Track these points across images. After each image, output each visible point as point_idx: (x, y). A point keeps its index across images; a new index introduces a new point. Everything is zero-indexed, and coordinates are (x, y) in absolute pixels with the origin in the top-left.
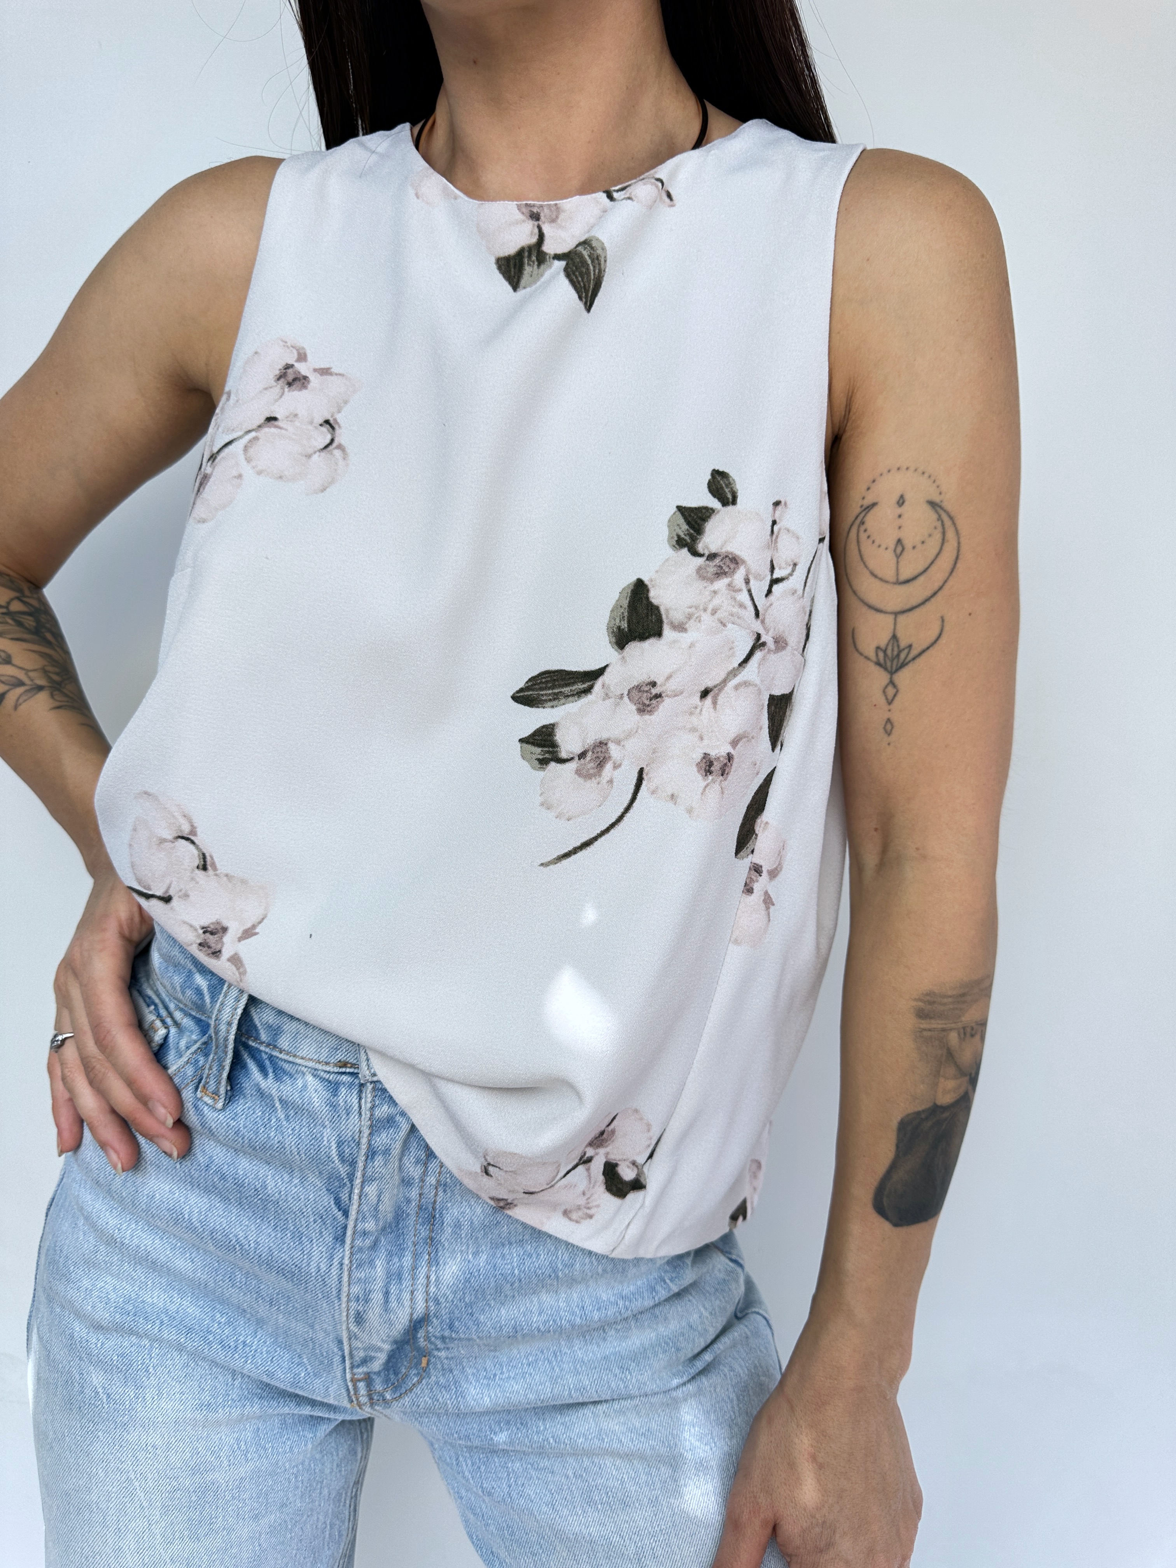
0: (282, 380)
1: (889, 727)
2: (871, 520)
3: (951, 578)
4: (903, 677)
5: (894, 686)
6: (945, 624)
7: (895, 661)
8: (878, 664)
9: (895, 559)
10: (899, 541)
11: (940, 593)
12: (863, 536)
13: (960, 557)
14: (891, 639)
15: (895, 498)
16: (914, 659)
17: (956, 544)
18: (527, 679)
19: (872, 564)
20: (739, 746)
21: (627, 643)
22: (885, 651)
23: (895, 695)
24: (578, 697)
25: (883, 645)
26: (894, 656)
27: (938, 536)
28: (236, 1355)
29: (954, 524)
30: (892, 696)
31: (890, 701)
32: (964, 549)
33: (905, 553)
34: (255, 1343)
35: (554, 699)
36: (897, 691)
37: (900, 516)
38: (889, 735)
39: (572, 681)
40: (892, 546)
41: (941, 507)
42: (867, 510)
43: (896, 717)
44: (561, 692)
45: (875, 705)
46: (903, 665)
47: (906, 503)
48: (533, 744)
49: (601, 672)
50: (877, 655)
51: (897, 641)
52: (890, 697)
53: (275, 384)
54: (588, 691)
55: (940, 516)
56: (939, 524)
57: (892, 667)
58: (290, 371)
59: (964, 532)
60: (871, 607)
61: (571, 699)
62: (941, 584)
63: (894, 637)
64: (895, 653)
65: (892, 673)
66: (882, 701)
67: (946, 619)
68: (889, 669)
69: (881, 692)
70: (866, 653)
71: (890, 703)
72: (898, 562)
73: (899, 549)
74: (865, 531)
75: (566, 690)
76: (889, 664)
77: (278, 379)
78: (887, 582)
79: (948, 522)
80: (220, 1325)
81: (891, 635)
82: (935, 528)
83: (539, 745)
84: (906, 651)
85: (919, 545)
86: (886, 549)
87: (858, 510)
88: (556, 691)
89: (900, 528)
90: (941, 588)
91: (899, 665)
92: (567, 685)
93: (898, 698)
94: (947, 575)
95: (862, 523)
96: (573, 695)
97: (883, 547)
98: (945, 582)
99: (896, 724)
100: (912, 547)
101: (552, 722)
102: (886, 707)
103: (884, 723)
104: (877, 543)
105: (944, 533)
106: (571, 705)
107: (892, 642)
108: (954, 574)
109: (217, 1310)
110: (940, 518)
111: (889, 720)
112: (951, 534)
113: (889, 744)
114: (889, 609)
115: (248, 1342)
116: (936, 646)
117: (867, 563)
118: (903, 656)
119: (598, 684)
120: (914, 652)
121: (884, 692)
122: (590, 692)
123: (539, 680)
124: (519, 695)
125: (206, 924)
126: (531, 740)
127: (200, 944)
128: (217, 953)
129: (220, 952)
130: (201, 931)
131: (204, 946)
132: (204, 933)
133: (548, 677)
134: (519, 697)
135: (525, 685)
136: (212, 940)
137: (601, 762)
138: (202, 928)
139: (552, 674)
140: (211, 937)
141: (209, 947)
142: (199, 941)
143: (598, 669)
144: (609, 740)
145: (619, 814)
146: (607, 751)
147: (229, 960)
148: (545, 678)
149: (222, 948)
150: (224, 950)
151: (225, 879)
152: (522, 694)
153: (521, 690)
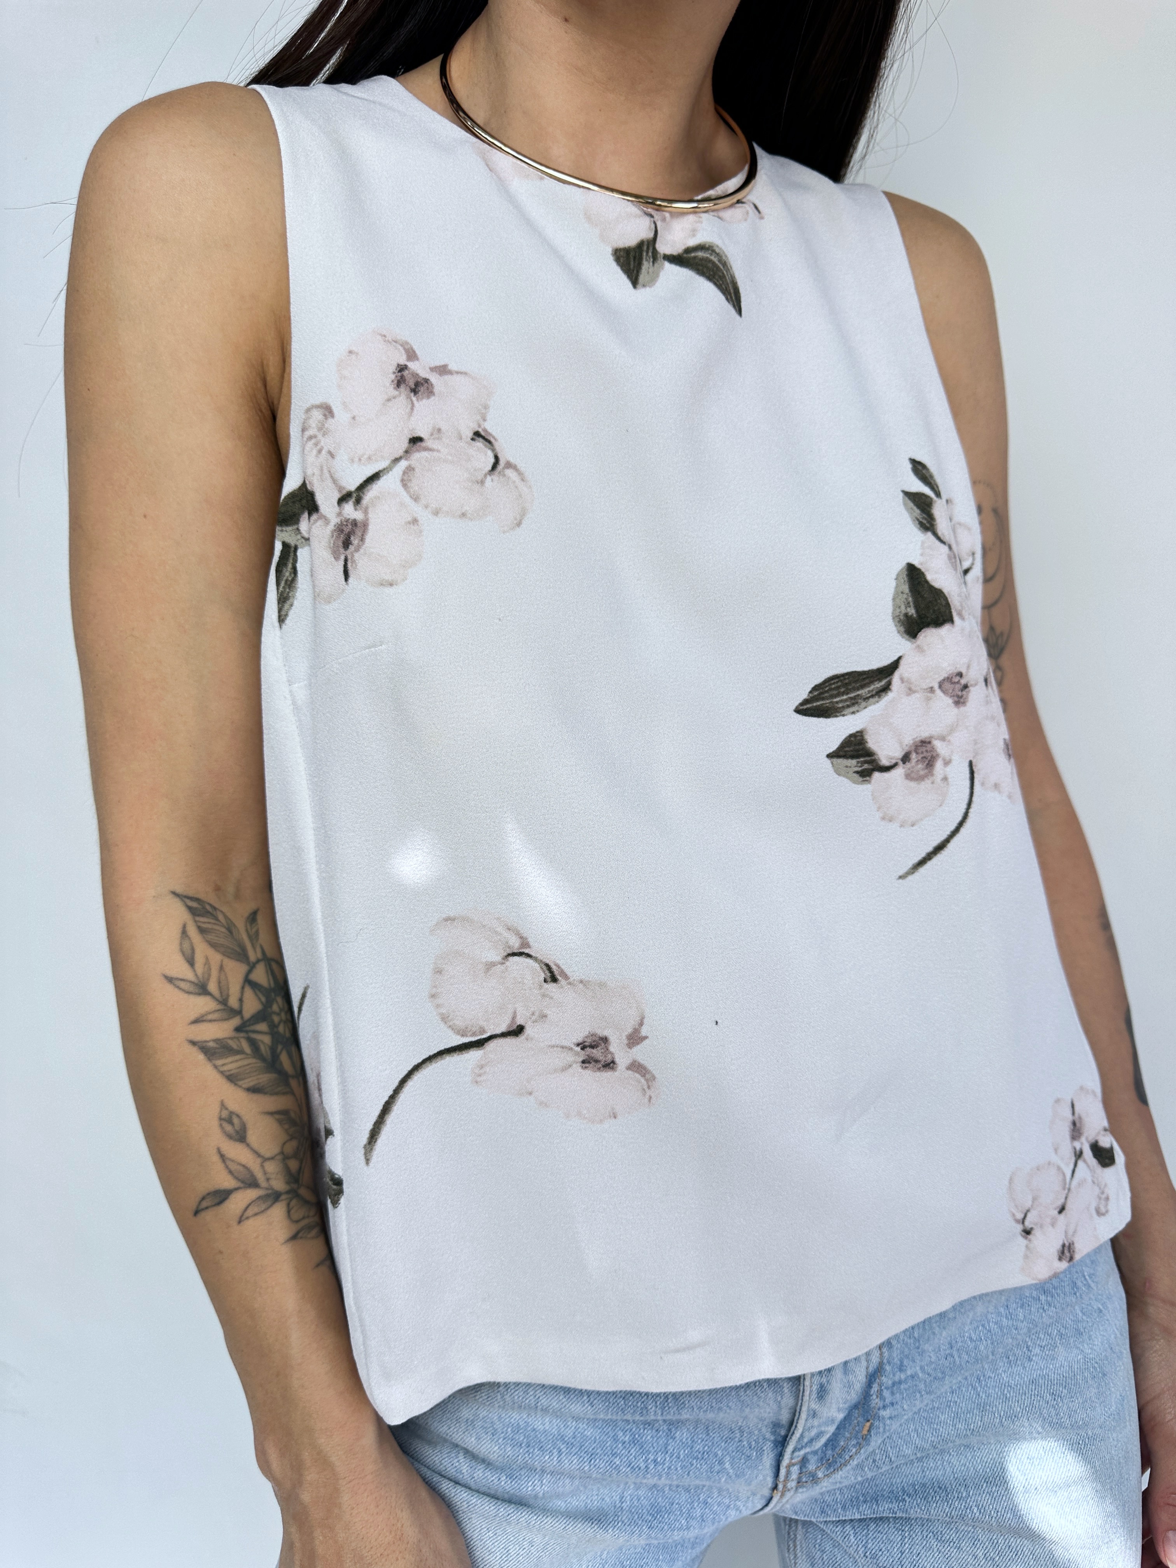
0: (403, 386)
4: (1004, 660)
5: (1000, 669)
7: (996, 648)
11: (1006, 586)
14: (989, 630)
16: (1006, 643)
18: (809, 690)
21: (920, 630)
23: (1002, 677)
24: (879, 697)
26: (994, 644)
30: (1000, 678)
35: (853, 704)
36: (1003, 673)
39: (867, 681)
41: (998, 513)
43: (1006, 695)
44: (858, 695)
46: (1002, 650)
47: (982, 512)
48: (845, 757)
49: (894, 666)
51: (994, 631)
53: (397, 393)
54: (886, 689)
57: (995, 653)
58: (406, 374)
61: (871, 700)
62: (1005, 578)
63: (991, 628)
64: (995, 641)
65: (996, 658)
68: (994, 655)
75: (863, 692)
76: (992, 651)
77: (398, 386)
80: (625, 1445)
81: (989, 626)
83: (852, 757)
84: (1001, 638)
85: (992, 547)
88: (852, 695)
90: (1005, 582)
91: (999, 650)
92: (862, 687)
93: (1004, 679)
96: (872, 696)
99: (1007, 701)
100: (989, 549)
101: (858, 729)
106: (874, 706)
107: (990, 632)
109: (618, 1428)
118: (1000, 642)
119: (896, 678)
120: (1005, 638)
122: (890, 690)
123: (827, 686)
124: (805, 707)
125: (580, 1040)
126: (841, 753)
127: (583, 1062)
128: (610, 1065)
129: (613, 1062)
130: (578, 1049)
131: (589, 1063)
132: (583, 1049)
133: (837, 682)
134: (806, 709)
135: (809, 695)
136: (596, 1053)
137: (930, 762)
138: (578, 1045)
139: (842, 678)
140: (594, 1051)
141: (597, 1061)
142: (581, 1059)
143: (892, 663)
144: (931, 737)
145: (963, 811)
146: (933, 749)
147: (628, 1068)
148: (834, 683)
149: (613, 1058)
150: (617, 1060)
151: (581, 986)
152: (809, 706)
153: (805, 702)
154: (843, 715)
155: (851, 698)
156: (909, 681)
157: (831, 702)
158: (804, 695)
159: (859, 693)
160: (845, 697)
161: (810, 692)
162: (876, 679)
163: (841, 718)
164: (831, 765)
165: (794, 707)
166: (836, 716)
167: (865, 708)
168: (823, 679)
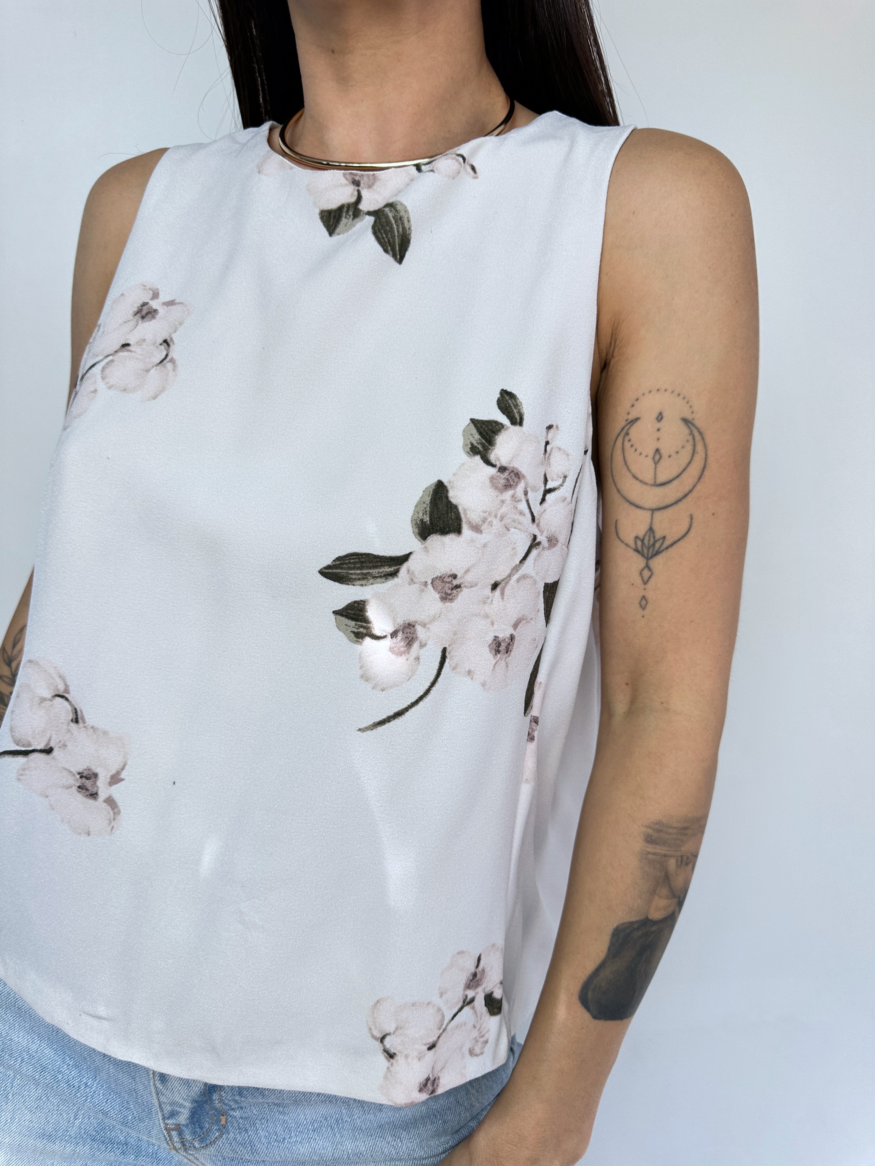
0: (139, 315)
1: (644, 602)
2: (635, 432)
3: (699, 483)
4: (657, 563)
5: (650, 569)
6: (694, 520)
7: (651, 549)
8: (636, 550)
9: (653, 465)
10: (657, 451)
11: (689, 496)
12: (627, 445)
13: (707, 466)
14: (648, 531)
15: (655, 414)
16: (667, 548)
17: (704, 456)
19: (634, 468)
20: (519, 628)
21: (428, 535)
22: (642, 541)
23: (650, 577)
24: (386, 579)
25: (641, 534)
26: (650, 545)
27: (689, 447)
28: (78, 1094)
29: (703, 439)
30: (648, 577)
31: (645, 582)
32: (711, 459)
33: (662, 461)
34: (95, 1085)
35: (364, 579)
36: (652, 574)
37: (658, 430)
38: (643, 609)
39: (378, 564)
40: (651, 454)
41: (692, 424)
42: (631, 424)
43: (650, 595)
44: (369, 573)
45: (633, 584)
46: (657, 553)
47: (664, 420)
48: (347, 617)
49: (405, 558)
50: (636, 543)
51: (653, 533)
52: (646, 579)
53: (133, 318)
54: (394, 574)
55: (691, 431)
56: (690, 438)
57: (648, 554)
58: (145, 308)
59: (711, 446)
60: (631, 503)
61: (379, 580)
62: (691, 487)
63: (651, 530)
64: (651, 542)
65: (648, 558)
66: (639, 581)
67: (695, 517)
68: (646, 555)
69: (638, 574)
70: (626, 541)
71: (645, 583)
72: (656, 468)
73: (657, 457)
74: (629, 441)
75: (374, 571)
76: (645, 551)
77: (135, 315)
78: (646, 484)
79: (698, 437)
81: (648, 527)
82: (688, 441)
83: (352, 619)
84: (661, 541)
85: (674, 455)
86: (647, 456)
87: (623, 423)
88: (365, 571)
89: (658, 439)
90: (690, 491)
91: (654, 552)
92: (374, 567)
93: (652, 580)
94: (696, 480)
95: (627, 434)
96: (381, 577)
97: (644, 454)
98: (695, 486)
99: (650, 601)
100: (667, 456)
101: (362, 599)
102: (642, 586)
103: (640, 599)
104: (639, 451)
105: (694, 446)
106: (380, 585)
107: (648, 533)
108: (702, 480)
110: (691, 433)
111: (644, 597)
112: (700, 447)
113: (643, 617)
114: (647, 506)
115: (89, 1083)
116: (686, 538)
117: (630, 468)
118: (657, 545)
119: (403, 569)
120: (667, 543)
121: (641, 574)
122: (397, 576)
123: (347, 560)
124: (327, 571)
125: (81, 771)
126: (344, 613)
127: (79, 787)
128: (94, 795)
129: (96, 794)
130: (78, 776)
131: (82, 789)
132: (81, 777)
133: (356, 558)
134: (328, 573)
135: (332, 563)
136: (88, 783)
137: (410, 641)
138: (79, 774)
139: (360, 556)
140: (87, 781)
141: (87, 790)
142: (78, 784)
143: (404, 556)
144: (416, 622)
145: (427, 687)
146: (414, 632)
147: (105, 801)
148: (353, 559)
149: (97, 791)
150: (100, 793)
151: (91, 730)
152: (330, 571)
153: (328, 567)
154: (354, 585)
155: (363, 574)
156: (413, 573)
157: (347, 572)
158: (329, 562)
159: (370, 571)
160: (359, 572)
161: (334, 561)
162: (386, 564)
163: (351, 587)
164: (335, 620)
165: (319, 569)
166: (348, 584)
167: (372, 584)
168: (346, 554)
